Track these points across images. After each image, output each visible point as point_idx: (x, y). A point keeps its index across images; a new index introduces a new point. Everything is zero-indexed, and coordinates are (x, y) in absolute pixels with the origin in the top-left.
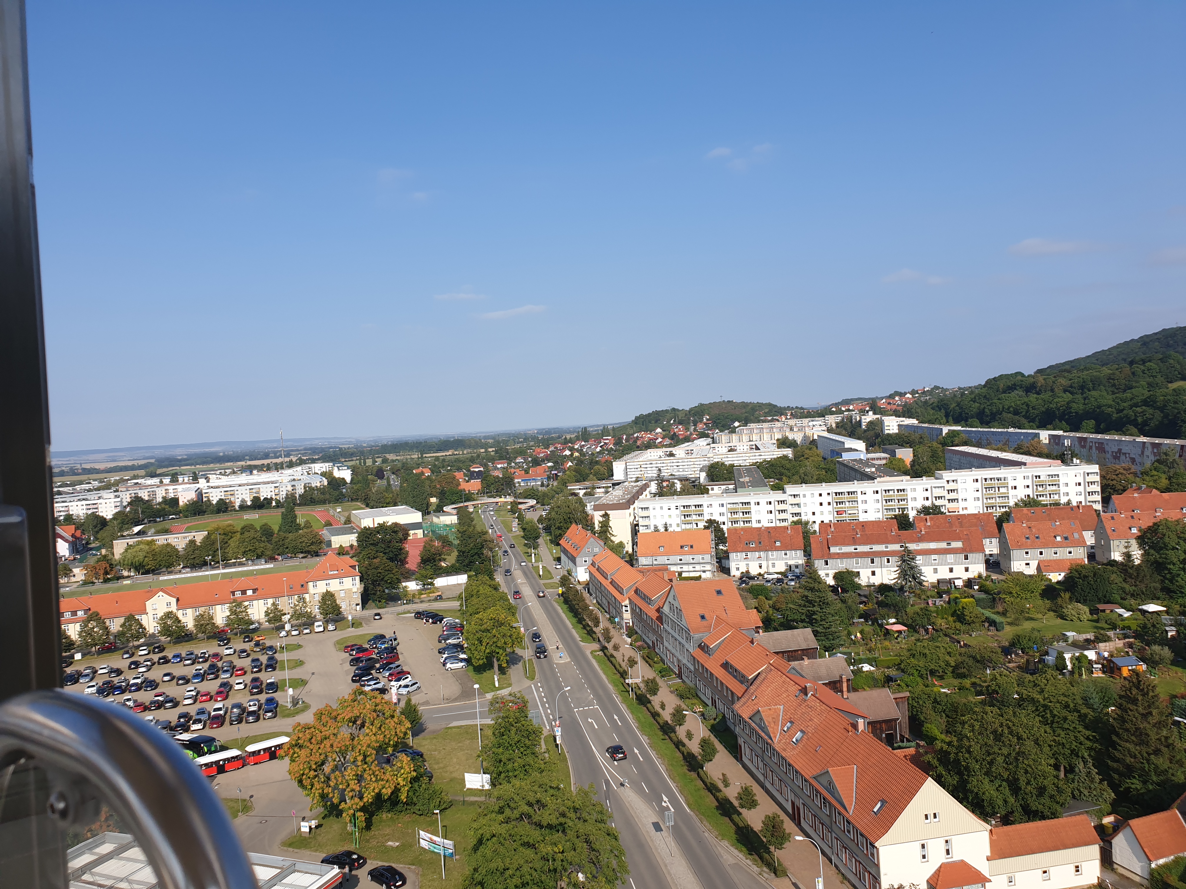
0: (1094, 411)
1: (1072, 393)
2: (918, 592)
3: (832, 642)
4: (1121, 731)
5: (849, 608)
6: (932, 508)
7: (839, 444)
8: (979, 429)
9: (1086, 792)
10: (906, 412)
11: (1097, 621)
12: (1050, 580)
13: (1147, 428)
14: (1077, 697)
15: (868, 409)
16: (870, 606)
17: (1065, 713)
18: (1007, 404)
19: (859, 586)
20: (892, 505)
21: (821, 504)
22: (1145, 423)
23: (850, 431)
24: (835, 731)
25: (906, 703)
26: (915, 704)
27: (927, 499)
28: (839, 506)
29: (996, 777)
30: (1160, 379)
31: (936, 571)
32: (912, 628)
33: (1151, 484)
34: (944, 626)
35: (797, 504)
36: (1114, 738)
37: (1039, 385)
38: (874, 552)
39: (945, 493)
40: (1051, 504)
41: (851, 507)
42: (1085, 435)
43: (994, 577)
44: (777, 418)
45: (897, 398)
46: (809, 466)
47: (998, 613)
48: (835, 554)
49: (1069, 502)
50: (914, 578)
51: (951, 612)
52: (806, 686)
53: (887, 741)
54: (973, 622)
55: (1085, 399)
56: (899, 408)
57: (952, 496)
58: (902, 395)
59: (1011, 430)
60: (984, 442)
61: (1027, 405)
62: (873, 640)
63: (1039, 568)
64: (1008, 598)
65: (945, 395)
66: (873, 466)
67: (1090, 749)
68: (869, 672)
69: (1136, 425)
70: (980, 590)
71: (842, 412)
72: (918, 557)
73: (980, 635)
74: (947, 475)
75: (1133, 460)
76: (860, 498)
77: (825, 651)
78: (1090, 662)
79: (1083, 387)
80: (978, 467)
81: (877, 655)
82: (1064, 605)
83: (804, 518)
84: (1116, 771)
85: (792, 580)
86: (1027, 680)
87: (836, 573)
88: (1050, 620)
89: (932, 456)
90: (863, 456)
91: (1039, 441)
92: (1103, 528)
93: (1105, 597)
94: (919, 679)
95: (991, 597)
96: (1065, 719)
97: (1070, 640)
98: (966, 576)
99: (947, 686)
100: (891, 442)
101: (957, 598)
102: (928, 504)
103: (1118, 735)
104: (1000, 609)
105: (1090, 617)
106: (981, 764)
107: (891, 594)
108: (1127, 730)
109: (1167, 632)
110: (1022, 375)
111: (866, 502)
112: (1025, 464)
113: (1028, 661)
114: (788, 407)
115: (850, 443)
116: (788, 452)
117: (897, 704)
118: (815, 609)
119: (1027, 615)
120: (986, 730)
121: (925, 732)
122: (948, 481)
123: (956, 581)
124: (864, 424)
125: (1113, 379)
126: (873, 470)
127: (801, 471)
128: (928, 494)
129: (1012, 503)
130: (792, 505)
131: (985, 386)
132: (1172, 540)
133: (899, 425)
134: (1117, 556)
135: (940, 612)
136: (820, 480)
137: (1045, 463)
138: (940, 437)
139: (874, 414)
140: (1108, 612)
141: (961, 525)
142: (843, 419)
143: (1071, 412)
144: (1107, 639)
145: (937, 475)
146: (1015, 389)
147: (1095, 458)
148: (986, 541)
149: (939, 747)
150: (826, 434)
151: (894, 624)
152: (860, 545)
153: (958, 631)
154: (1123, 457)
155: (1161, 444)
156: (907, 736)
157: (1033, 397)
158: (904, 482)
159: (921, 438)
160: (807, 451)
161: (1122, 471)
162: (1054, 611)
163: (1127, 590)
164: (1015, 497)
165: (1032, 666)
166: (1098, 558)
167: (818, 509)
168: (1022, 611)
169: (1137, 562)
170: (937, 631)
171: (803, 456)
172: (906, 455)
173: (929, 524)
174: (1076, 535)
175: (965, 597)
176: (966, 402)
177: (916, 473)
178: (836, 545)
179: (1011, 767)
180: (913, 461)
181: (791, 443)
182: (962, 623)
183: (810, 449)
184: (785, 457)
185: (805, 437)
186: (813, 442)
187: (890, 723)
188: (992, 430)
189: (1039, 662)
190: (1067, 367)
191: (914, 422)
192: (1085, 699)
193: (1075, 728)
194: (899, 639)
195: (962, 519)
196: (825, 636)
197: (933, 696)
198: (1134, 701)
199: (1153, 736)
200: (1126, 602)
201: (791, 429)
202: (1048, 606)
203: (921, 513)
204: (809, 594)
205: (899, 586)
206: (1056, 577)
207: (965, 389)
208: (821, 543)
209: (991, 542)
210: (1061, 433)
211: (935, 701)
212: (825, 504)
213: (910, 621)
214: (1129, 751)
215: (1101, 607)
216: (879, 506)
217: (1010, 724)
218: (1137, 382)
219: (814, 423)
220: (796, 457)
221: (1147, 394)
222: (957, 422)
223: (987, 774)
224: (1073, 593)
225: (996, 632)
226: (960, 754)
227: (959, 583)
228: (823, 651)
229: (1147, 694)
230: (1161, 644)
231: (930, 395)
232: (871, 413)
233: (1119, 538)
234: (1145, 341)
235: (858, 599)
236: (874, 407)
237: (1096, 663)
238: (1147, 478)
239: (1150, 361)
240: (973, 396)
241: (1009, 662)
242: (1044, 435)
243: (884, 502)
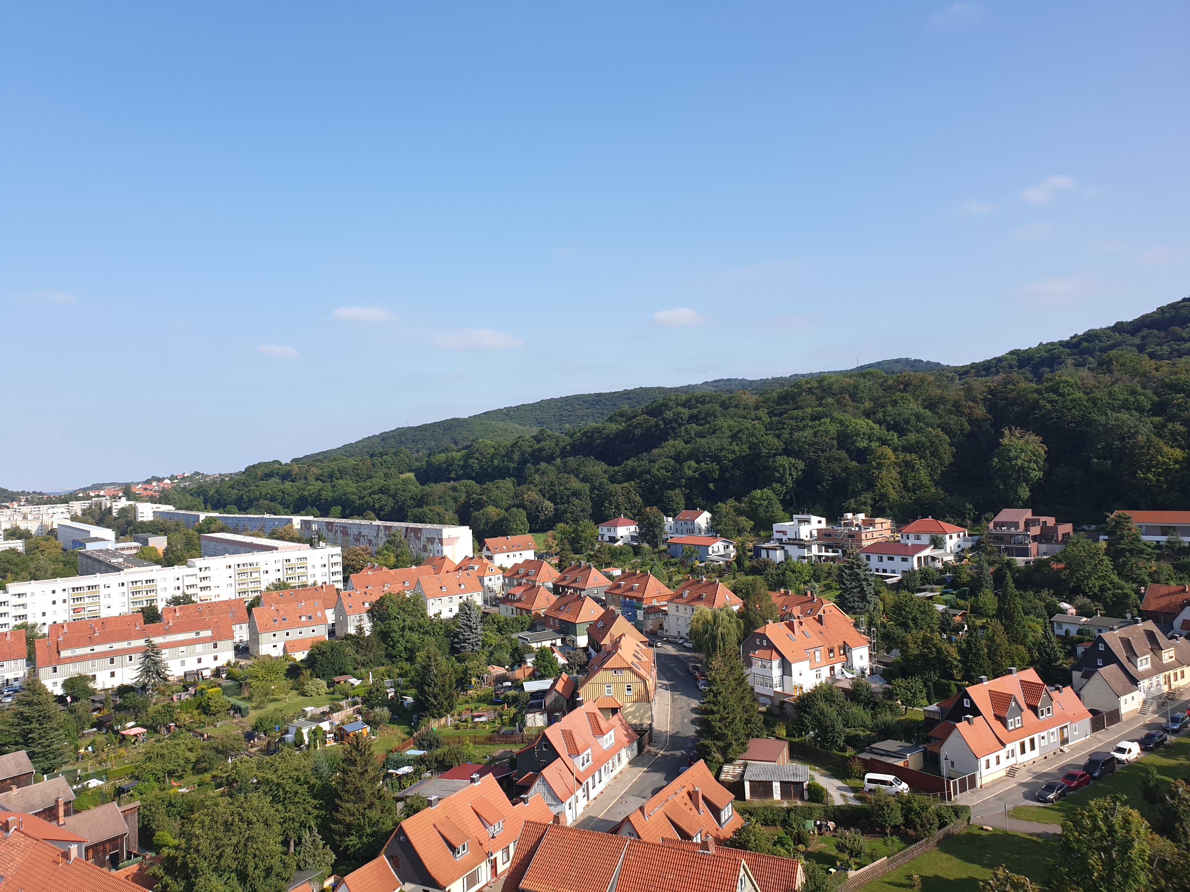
0: (341, 498)
1: (323, 482)
2: (162, 688)
3: (52, 762)
4: (342, 793)
5: (78, 719)
6: (183, 598)
7: (84, 533)
8: (237, 516)
9: (310, 861)
10: (164, 498)
11: (333, 693)
12: (295, 659)
13: (382, 513)
14: (308, 769)
15: (121, 494)
16: (105, 712)
17: (296, 787)
18: (264, 491)
19: (93, 692)
20: (139, 598)
21: (54, 602)
22: (381, 509)
23: (97, 518)
24: (41, 866)
25: (136, 814)
26: (147, 813)
27: (178, 588)
28: (76, 602)
29: (224, 871)
30: (393, 470)
31: (183, 663)
32: (152, 729)
33: (382, 562)
34: (188, 720)
35: (23, 605)
36: (337, 801)
37: (294, 473)
38: (115, 651)
39: (196, 581)
40: (299, 586)
41: (91, 603)
42: (332, 520)
43: (243, 662)
44: (7, 504)
45: (154, 484)
46: (42, 560)
47: (244, 699)
48: (66, 658)
49: (315, 584)
50: (158, 674)
51: (196, 705)
52: (7, 821)
53: (111, 863)
54: (219, 712)
55: (333, 487)
56: (154, 494)
57: (205, 583)
58: (159, 480)
59: (267, 516)
60: (241, 528)
61: (283, 492)
62: (106, 750)
63: (285, 650)
64: (254, 683)
65: (205, 481)
66: (121, 556)
67: (317, 817)
68: (98, 788)
69: (374, 511)
70: (227, 678)
71: (89, 498)
72: (164, 651)
73: (225, 725)
74: (199, 562)
75: (370, 542)
76: (103, 591)
77: (43, 774)
78: (325, 733)
79: (331, 476)
80: (230, 553)
81: (109, 766)
82: (305, 682)
83: (30, 621)
84: (338, 833)
85: (9, 696)
86: (265, 762)
87: (66, 680)
88: (293, 698)
89: (187, 544)
90: (111, 546)
91: (292, 527)
92: (342, 605)
93: (341, 669)
94: (155, 784)
95: (237, 683)
96: (296, 793)
97: (309, 715)
98: (214, 665)
99: (186, 786)
100: (144, 530)
101: (203, 689)
102: (179, 593)
103: (340, 798)
104: (247, 694)
105: (328, 690)
106: (210, 861)
107: (130, 695)
108: (348, 791)
109: (387, 694)
110: (280, 463)
111: (109, 596)
112: (276, 549)
113: (269, 742)
114: (23, 492)
115: (96, 531)
116: (19, 545)
117: (125, 818)
118: (32, 726)
119: (271, 697)
120: (216, 822)
121: (156, 842)
122: (201, 569)
123: (203, 672)
124: (114, 511)
125: (358, 470)
126: (121, 560)
127: (32, 565)
128: (179, 583)
129: (263, 588)
130: (15, 606)
131: (244, 473)
132: (394, 611)
133: (154, 512)
134: (352, 630)
135: (185, 706)
136: (55, 575)
137: (296, 547)
138: (196, 524)
139: (128, 500)
140: (342, 683)
141: (211, 612)
142: (91, 506)
143: (321, 499)
144: (340, 709)
145: (189, 563)
146: (273, 476)
147: (340, 541)
148: (236, 628)
149: (166, 855)
150: (69, 523)
151: (132, 727)
152: (97, 644)
153: (202, 724)
154: (362, 539)
155: (391, 527)
156: (135, 852)
157: (288, 485)
158: (155, 572)
159: (177, 525)
160: (43, 543)
161: (360, 552)
162: (297, 689)
163: (359, 661)
164: (267, 581)
165: (272, 748)
166: (339, 633)
167: (49, 608)
168: (267, 694)
169: (367, 634)
170: (180, 727)
171: (38, 548)
172: (159, 543)
173: (178, 614)
174: (319, 614)
175: (212, 687)
176: (225, 489)
177: (169, 562)
178: (68, 647)
179: (239, 855)
180: (166, 549)
181: (23, 534)
182: (206, 714)
183: (47, 540)
184: (13, 551)
185: (42, 526)
186: (52, 532)
187: (115, 841)
188: (249, 516)
189: (280, 741)
190: (320, 457)
191: (170, 508)
192: (316, 769)
193: (304, 800)
194: (137, 744)
195: (212, 607)
196: (44, 756)
197: (167, 799)
198: (353, 763)
199: (368, 792)
200: (357, 672)
201: (25, 517)
202: (290, 685)
203: (170, 603)
204: (26, 710)
205: (141, 685)
206: (300, 656)
207: (225, 475)
208: (49, 647)
209: (241, 628)
210: (311, 518)
211: (171, 805)
212: (59, 602)
213: (151, 721)
214: (349, 810)
215: (336, 679)
216: (125, 599)
217: (241, 810)
218: (376, 472)
219: (55, 510)
220: (29, 550)
221: (382, 482)
222: (215, 508)
223: (215, 870)
224: (313, 670)
225: (241, 719)
226: (189, 856)
227: (207, 673)
228: (40, 775)
229: (364, 753)
230: (382, 705)
231: (190, 481)
232: (124, 499)
233: (354, 613)
234: (384, 437)
235: (92, 706)
236: (128, 492)
237: (330, 733)
238: (380, 557)
239: (386, 454)
240: (232, 483)
241: (252, 747)
242: (297, 521)
243: (131, 594)
